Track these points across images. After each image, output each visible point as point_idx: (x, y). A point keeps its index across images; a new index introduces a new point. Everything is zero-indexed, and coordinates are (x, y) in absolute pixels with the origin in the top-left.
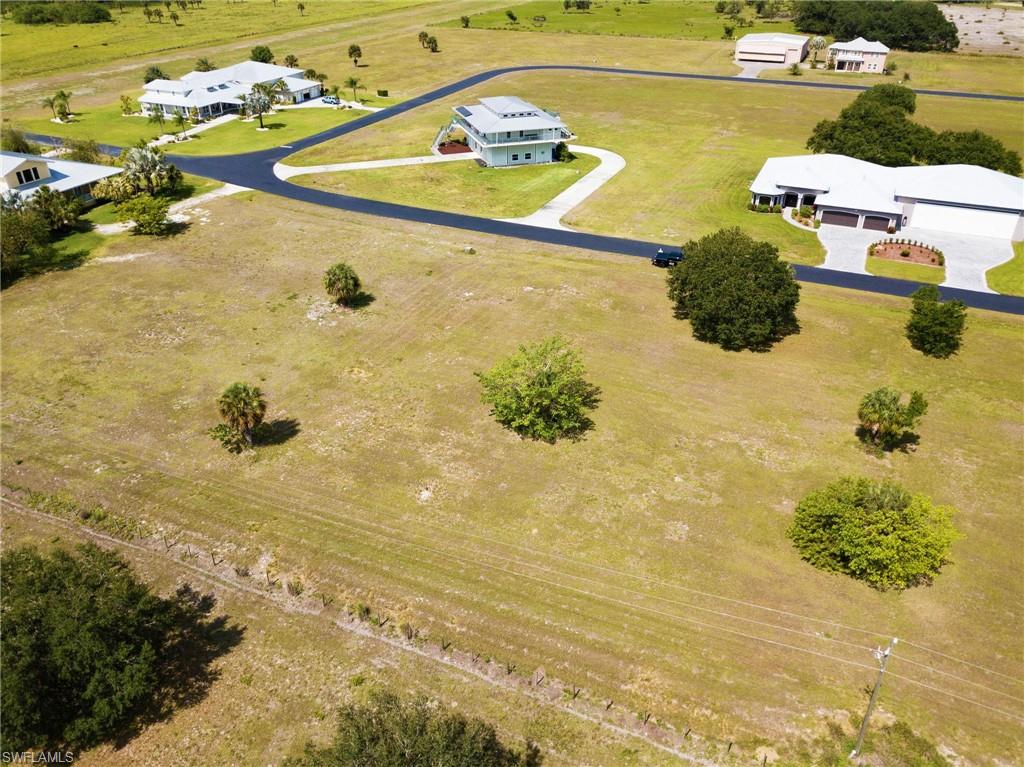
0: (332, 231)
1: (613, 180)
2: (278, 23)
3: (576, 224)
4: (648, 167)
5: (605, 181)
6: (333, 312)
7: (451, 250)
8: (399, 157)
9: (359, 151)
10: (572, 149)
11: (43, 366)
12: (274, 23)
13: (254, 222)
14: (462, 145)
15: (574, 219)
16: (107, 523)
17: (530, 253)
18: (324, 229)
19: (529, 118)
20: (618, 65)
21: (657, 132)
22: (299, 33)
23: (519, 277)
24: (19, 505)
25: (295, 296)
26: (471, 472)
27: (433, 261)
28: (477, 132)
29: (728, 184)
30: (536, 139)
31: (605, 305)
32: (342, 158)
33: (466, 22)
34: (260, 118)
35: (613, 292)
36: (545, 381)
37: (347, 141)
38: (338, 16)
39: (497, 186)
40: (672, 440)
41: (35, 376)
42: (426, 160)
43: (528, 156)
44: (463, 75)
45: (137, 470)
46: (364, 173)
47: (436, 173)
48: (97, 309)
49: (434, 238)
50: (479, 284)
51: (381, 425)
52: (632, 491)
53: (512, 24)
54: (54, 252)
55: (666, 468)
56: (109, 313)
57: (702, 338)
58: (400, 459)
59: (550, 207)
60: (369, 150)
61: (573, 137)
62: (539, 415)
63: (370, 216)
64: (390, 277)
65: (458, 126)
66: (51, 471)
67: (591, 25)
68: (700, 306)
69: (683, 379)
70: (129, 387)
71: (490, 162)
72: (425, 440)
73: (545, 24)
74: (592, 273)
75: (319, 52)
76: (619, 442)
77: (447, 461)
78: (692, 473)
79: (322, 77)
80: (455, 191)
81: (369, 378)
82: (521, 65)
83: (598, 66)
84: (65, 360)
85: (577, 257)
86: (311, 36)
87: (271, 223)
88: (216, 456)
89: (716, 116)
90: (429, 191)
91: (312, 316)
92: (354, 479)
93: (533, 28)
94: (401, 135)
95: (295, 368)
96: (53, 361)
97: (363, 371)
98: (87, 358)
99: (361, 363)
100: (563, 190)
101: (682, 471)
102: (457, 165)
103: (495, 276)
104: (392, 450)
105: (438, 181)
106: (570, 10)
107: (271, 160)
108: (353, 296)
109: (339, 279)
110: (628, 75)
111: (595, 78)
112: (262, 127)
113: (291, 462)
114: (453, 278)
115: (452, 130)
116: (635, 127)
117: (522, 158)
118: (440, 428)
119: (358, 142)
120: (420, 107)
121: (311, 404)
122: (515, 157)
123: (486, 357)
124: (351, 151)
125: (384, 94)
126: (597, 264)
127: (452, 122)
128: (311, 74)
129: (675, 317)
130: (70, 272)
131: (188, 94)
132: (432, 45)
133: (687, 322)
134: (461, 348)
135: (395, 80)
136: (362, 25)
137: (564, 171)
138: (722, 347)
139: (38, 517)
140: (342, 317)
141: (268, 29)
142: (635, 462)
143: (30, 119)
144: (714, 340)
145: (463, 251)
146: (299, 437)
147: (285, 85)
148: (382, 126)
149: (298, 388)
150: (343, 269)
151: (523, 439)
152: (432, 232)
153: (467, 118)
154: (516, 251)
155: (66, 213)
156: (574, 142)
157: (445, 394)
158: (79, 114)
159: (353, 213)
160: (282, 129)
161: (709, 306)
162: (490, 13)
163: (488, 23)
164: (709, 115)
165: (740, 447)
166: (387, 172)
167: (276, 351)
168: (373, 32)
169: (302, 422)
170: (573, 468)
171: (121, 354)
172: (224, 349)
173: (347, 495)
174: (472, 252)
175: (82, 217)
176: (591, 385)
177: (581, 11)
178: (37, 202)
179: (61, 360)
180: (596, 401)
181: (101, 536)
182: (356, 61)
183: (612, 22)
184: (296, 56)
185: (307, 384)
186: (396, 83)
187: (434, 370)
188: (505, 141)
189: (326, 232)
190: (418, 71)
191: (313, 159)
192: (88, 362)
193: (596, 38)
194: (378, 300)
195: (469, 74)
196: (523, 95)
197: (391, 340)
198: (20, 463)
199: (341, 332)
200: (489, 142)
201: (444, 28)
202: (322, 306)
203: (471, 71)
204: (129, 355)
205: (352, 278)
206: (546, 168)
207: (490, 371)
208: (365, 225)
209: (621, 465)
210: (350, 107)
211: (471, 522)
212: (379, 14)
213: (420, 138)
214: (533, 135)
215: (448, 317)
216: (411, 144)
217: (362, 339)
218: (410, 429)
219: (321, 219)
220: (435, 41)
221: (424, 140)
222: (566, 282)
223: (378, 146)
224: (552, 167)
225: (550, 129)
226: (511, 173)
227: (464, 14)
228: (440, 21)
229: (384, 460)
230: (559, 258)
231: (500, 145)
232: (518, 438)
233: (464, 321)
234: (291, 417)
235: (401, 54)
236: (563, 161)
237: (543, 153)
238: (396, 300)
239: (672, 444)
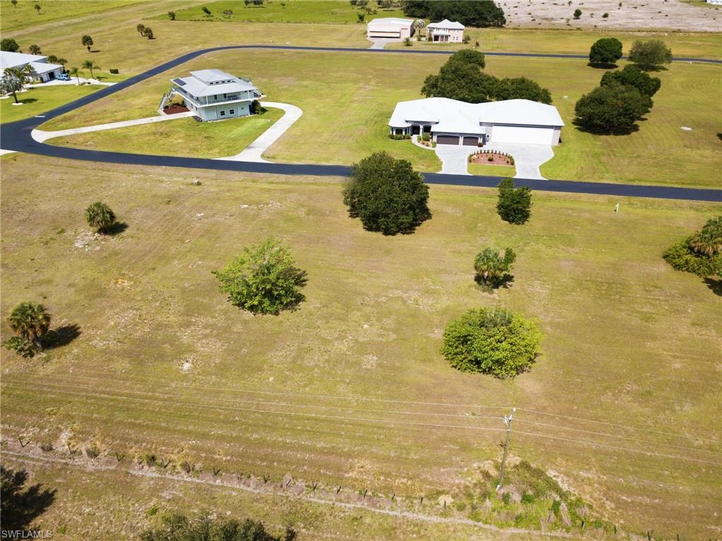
0: (87, 179)
1: (295, 125)
2: (20, 20)
3: (273, 158)
4: (318, 114)
5: (289, 126)
6: (96, 239)
7: (183, 184)
8: (134, 118)
9: (100, 116)
10: (263, 104)
12: (16, 21)
13: (20, 177)
14: (182, 107)
15: (271, 155)
17: (242, 181)
18: (80, 177)
19: (229, 84)
20: (288, 43)
21: (321, 89)
22: (39, 28)
23: (236, 199)
25: (63, 231)
26: (219, 344)
27: (170, 193)
28: (192, 97)
29: (373, 122)
30: (237, 99)
31: (302, 213)
32: (88, 122)
33: (173, 16)
34: (14, 95)
35: (305, 203)
36: (266, 271)
37: (91, 109)
38: (70, 13)
39: (211, 135)
40: (359, 300)
42: (155, 119)
43: (232, 112)
44: (175, 56)
46: (107, 132)
47: (164, 128)
49: (169, 176)
50: (206, 207)
51: (145, 319)
52: (336, 339)
53: (207, 16)
55: (357, 320)
57: (370, 229)
58: (163, 343)
59: (253, 147)
60: (109, 115)
61: (263, 96)
62: (264, 296)
63: (116, 164)
64: (138, 208)
65: (177, 93)
67: (266, 16)
68: (365, 208)
69: (360, 258)
71: (204, 117)
72: (181, 326)
73: (232, 16)
74: (290, 191)
75: (57, 42)
76: (324, 307)
77: (200, 339)
78: (374, 320)
79: (62, 61)
80: (180, 141)
81: (131, 286)
82: (219, 46)
83: (274, 45)
85: (277, 181)
86: (50, 29)
87: (36, 176)
88: (12, 362)
89: (360, 76)
90: (161, 142)
91: (79, 245)
92: (130, 363)
93: (223, 19)
94: (133, 102)
95: (71, 285)
97: (126, 281)
99: (124, 275)
100: (261, 134)
101: (368, 320)
102: (180, 122)
103: (219, 199)
104: (156, 337)
105: (167, 135)
106: (249, 5)
107: (30, 128)
108: (110, 226)
109: (97, 214)
110: (296, 50)
111: (272, 53)
112: (17, 102)
113: (77, 357)
114: (187, 204)
115: (172, 96)
116: (306, 86)
117: (227, 114)
118: (191, 316)
119: (98, 110)
120: (146, 80)
121: (87, 311)
122: (223, 113)
123: (220, 259)
124: (94, 117)
125: (116, 72)
126: (292, 185)
127: (172, 90)
128: (53, 59)
129: (350, 216)
132: (149, 34)
133: (358, 219)
134: (200, 255)
135: (123, 61)
136: (91, 20)
137: (260, 121)
138: (384, 234)
140: (103, 243)
141: (12, 25)
142: (336, 319)
144: (377, 230)
145: (192, 184)
146: (81, 338)
147: (32, 68)
148: (117, 96)
149: (75, 300)
150: (99, 206)
151: (255, 315)
152: (167, 172)
153: (183, 87)
154: (232, 180)
156: (264, 100)
157: (191, 291)
159: (103, 163)
160: (35, 103)
161: (371, 207)
162: (190, 9)
163: (189, 16)
164: (355, 75)
165: (403, 299)
166: (125, 131)
167: (52, 275)
168: (99, 25)
169: (82, 326)
170: (294, 330)
172: (8, 278)
173: (125, 376)
174: (199, 184)
176: (299, 270)
177: (257, 6)
180: (304, 281)
182: (89, 48)
183: (280, 14)
184: (38, 45)
185: (82, 297)
186: (125, 63)
187: (181, 273)
188: (214, 102)
189: (83, 180)
190: (140, 53)
191: (64, 124)
193: (270, 24)
194: (131, 226)
195: (181, 54)
196: (223, 68)
197: (145, 255)
199: (104, 254)
200: (202, 103)
201: (157, 21)
202: (86, 236)
203: (182, 52)
205: (108, 212)
206: (246, 119)
207: (223, 269)
208: (114, 171)
209: (326, 323)
210: (89, 83)
211: (224, 381)
212: (104, 11)
213: (148, 104)
214: (234, 96)
215: (187, 233)
216: (141, 108)
217: (121, 257)
218: (168, 319)
219: (77, 170)
220: (151, 31)
221: (153, 104)
222: (272, 199)
223: (116, 112)
224: (251, 118)
225: (246, 92)
226: (221, 124)
227: (171, 10)
228: (152, 16)
229: (151, 345)
230: (264, 183)
231: (210, 105)
232: (251, 314)
233: (199, 235)
234: (72, 323)
235: (125, 42)
236: (258, 113)
237: (243, 109)
238: (145, 225)
239: (359, 303)
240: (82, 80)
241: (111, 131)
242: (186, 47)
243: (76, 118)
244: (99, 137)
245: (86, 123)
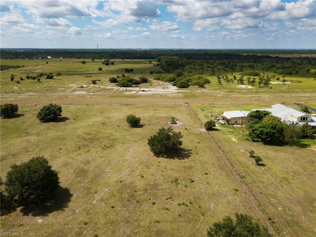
11: (280, 171)
16: (274, 225)
24: (255, 204)
41: (277, 173)
45: (292, 216)
48: (305, 162)
54: (300, 142)
56: (308, 165)
66: (267, 200)
70: (302, 190)
84: (287, 173)
96: (284, 171)
98: (294, 175)
130: (302, 149)
139: (258, 211)
143: (313, 104)
155: (309, 132)
171: (305, 179)
175: (314, 135)
178: (303, 126)
179: (286, 172)
181: (271, 228)
192: (294, 176)
198: (261, 193)
204: (307, 181)
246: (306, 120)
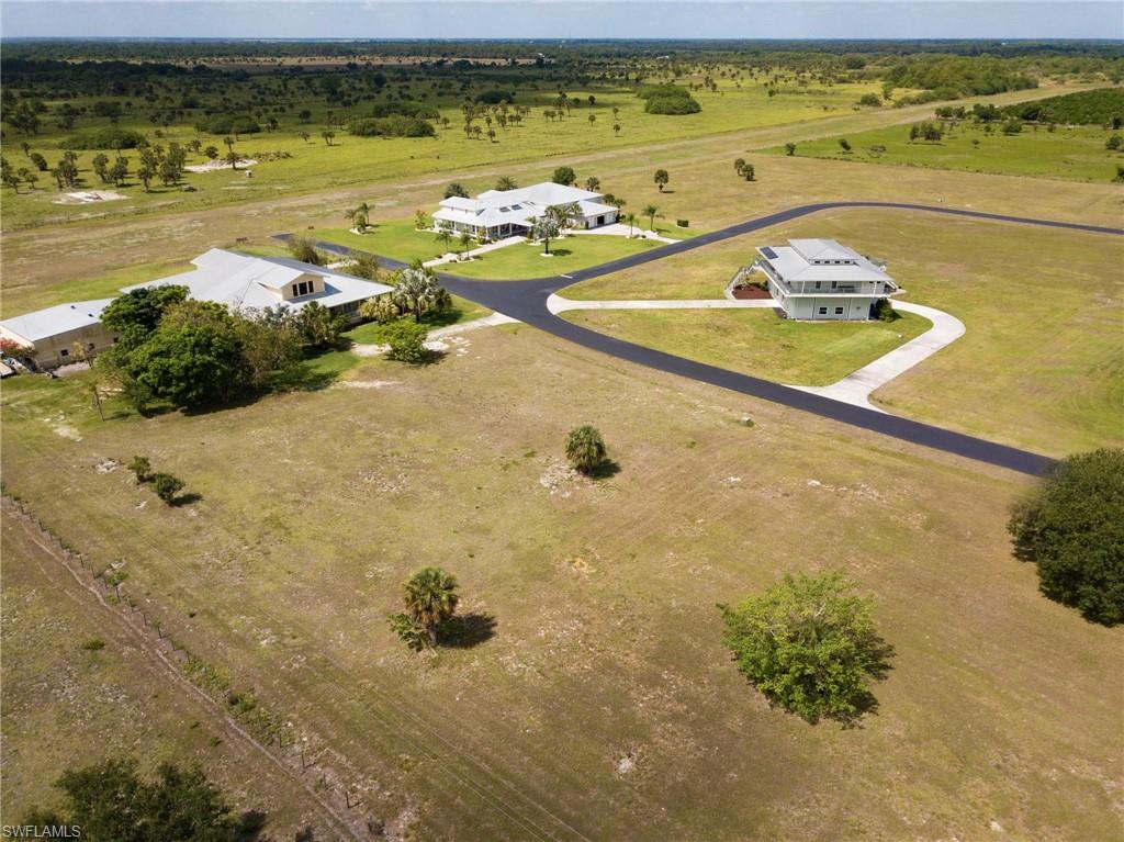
0: (592, 379)
1: (945, 351)
2: (591, 143)
3: (890, 404)
4: (996, 338)
5: (935, 351)
6: (571, 479)
7: (723, 418)
8: (686, 298)
9: (642, 288)
10: (896, 305)
11: (254, 500)
12: (586, 143)
13: (511, 360)
14: (761, 290)
15: (887, 397)
16: (252, 715)
17: (823, 434)
18: (584, 376)
19: (846, 267)
20: (968, 206)
21: (1012, 294)
22: (610, 154)
23: (804, 466)
24: (175, 670)
25: (532, 454)
26: (692, 743)
27: (700, 429)
28: (781, 278)
29: (1108, 372)
30: (853, 292)
31: (916, 521)
32: (622, 294)
33: (791, 149)
34: (547, 242)
35: (927, 505)
36: (814, 634)
37: (633, 275)
38: (653, 138)
39: (795, 343)
40: (994, 756)
41: (244, 510)
42: (715, 304)
43: (839, 311)
44: (778, 208)
45: (306, 649)
46: (642, 314)
47: (726, 321)
48: (327, 440)
49: (707, 400)
50: (750, 468)
51: (591, 645)
52: (921, 830)
53: (844, 153)
54: (306, 370)
55: (979, 802)
56: (337, 447)
57: (1053, 595)
58: (603, 704)
59: (857, 378)
60: (653, 288)
61: (899, 291)
62: (798, 681)
63: (638, 366)
64: (643, 444)
65: (760, 268)
66: (219, 632)
67: (942, 159)
68: (1055, 556)
69: (1018, 656)
70: (328, 539)
71: (791, 312)
72: (640, 680)
73: (884, 155)
74: (903, 473)
75: (624, 175)
76: (912, 741)
77: (664, 719)
78: (1020, 819)
79: (620, 203)
80: (743, 344)
81: (591, 575)
82: (849, 201)
83: (944, 207)
84: (278, 496)
85: (885, 447)
86: (621, 158)
87: (530, 361)
88: (393, 648)
89: (1098, 279)
90: (712, 342)
91: (544, 482)
92: (542, 719)
93: (867, 157)
94: (693, 273)
95: (512, 546)
96: (265, 493)
97: (586, 565)
98: (298, 496)
99: (587, 552)
100: (879, 357)
101: (1004, 813)
102: (752, 313)
103: (773, 459)
104: (597, 686)
105: (725, 331)
106: (916, 140)
107: (547, 291)
108: (597, 465)
109: (581, 444)
110: (982, 220)
111: (936, 220)
112: (547, 253)
113: (474, 675)
114: (719, 454)
115: (753, 272)
116: (983, 285)
117: (831, 312)
118: (663, 666)
119: (644, 277)
120: (723, 241)
121: (516, 599)
122: (823, 311)
123: (743, 571)
124: (633, 287)
125: (685, 224)
126: (912, 462)
127: (754, 264)
128: (609, 199)
129: (1015, 555)
130: (315, 393)
131: (480, 213)
132: (749, 174)
133: (1032, 566)
134: (712, 553)
135: (699, 209)
136: (675, 149)
137: (884, 333)
138: (1084, 616)
139: (189, 690)
140: (578, 488)
141: (579, 148)
142: (930, 780)
143: (332, 228)
144: (1072, 602)
145: (738, 421)
146: (492, 643)
147: (581, 209)
148: (675, 260)
149: (507, 574)
150: (588, 432)
151: (772, 706)
152: (706, 394)
153: (770, 261)
154: (806, 429)
155: (326, 330)
156: (901, 298)
157: (678, 617)
158: (377, 226)
159: (621, 360)
160: (567, 256)
161: (1069, 557)
162: (823, 140)
163: (816, 151)
164: (1087, 276)
165: (1103, 791)
166: (668, 314)
167: (496, 521)
168: (685, 156)
169: (500, 622)
170: (837, 771)
171: (333, 497)
172: (440, 508)
173: (528, 741)
174: (749, 424)
175: (344, 335)
176: (881, 640)
177: (930, 142)
178: (304, 317)
179: (273, 495)
180: (886, 667)
181: (241, 732)
182: (661, 187)
183: (967, 156)
184: (599, 177)
185: (518, 571)
186: (701, 213)
187: (672, 577)
188: (814, 292)
189: (586, 380)
190: (727, 200)
191: (591, 293)
192: (298, 502)
193: (944, 173)
194: (624, 472)
195: (785, 207)
196: (843, 237)
197: (628, 527)
198: (192, 615)
199: (573, 508)
200: (793, 291)
201: (765, 155)
202: (559, 470)
203: (787, 204)
204: (340, 500)
205: (596, 444)
206: (860, 327)
207: (742, 602)
208: (630, 376)
209: (910, 781)
210: (644, 237)
211: (678, 826)
212: (698, 137)
213: (715, 277)
214: (849, 287)
215: (704, 506)
216: (702, 284)
217: (594, 521)
218: (626, 659)
219: (583, 363)
220: (752, 169)
221: (718, 280)
222: (865, 481)
223: (664, 284)
224: (869, 326)
225: (871, 282)
226: (816, 328)
227: (791, 141)
228: (761, 148)
229: (585, 699)
230: (860, 446)
231: (806, 296)
232: (766, 703)
233: (722, 515)
234: (489, 612)
235: (712, 182)
236: (883, 319)
237: (858, 308)
238: (645, 474)
239: (992, 763)
240: (636, 231)
241: (647, 313)
242: (797, 197)
243: (609, 285)
244: (629, 320)
245: (619, 296)
246: (311, 290)
